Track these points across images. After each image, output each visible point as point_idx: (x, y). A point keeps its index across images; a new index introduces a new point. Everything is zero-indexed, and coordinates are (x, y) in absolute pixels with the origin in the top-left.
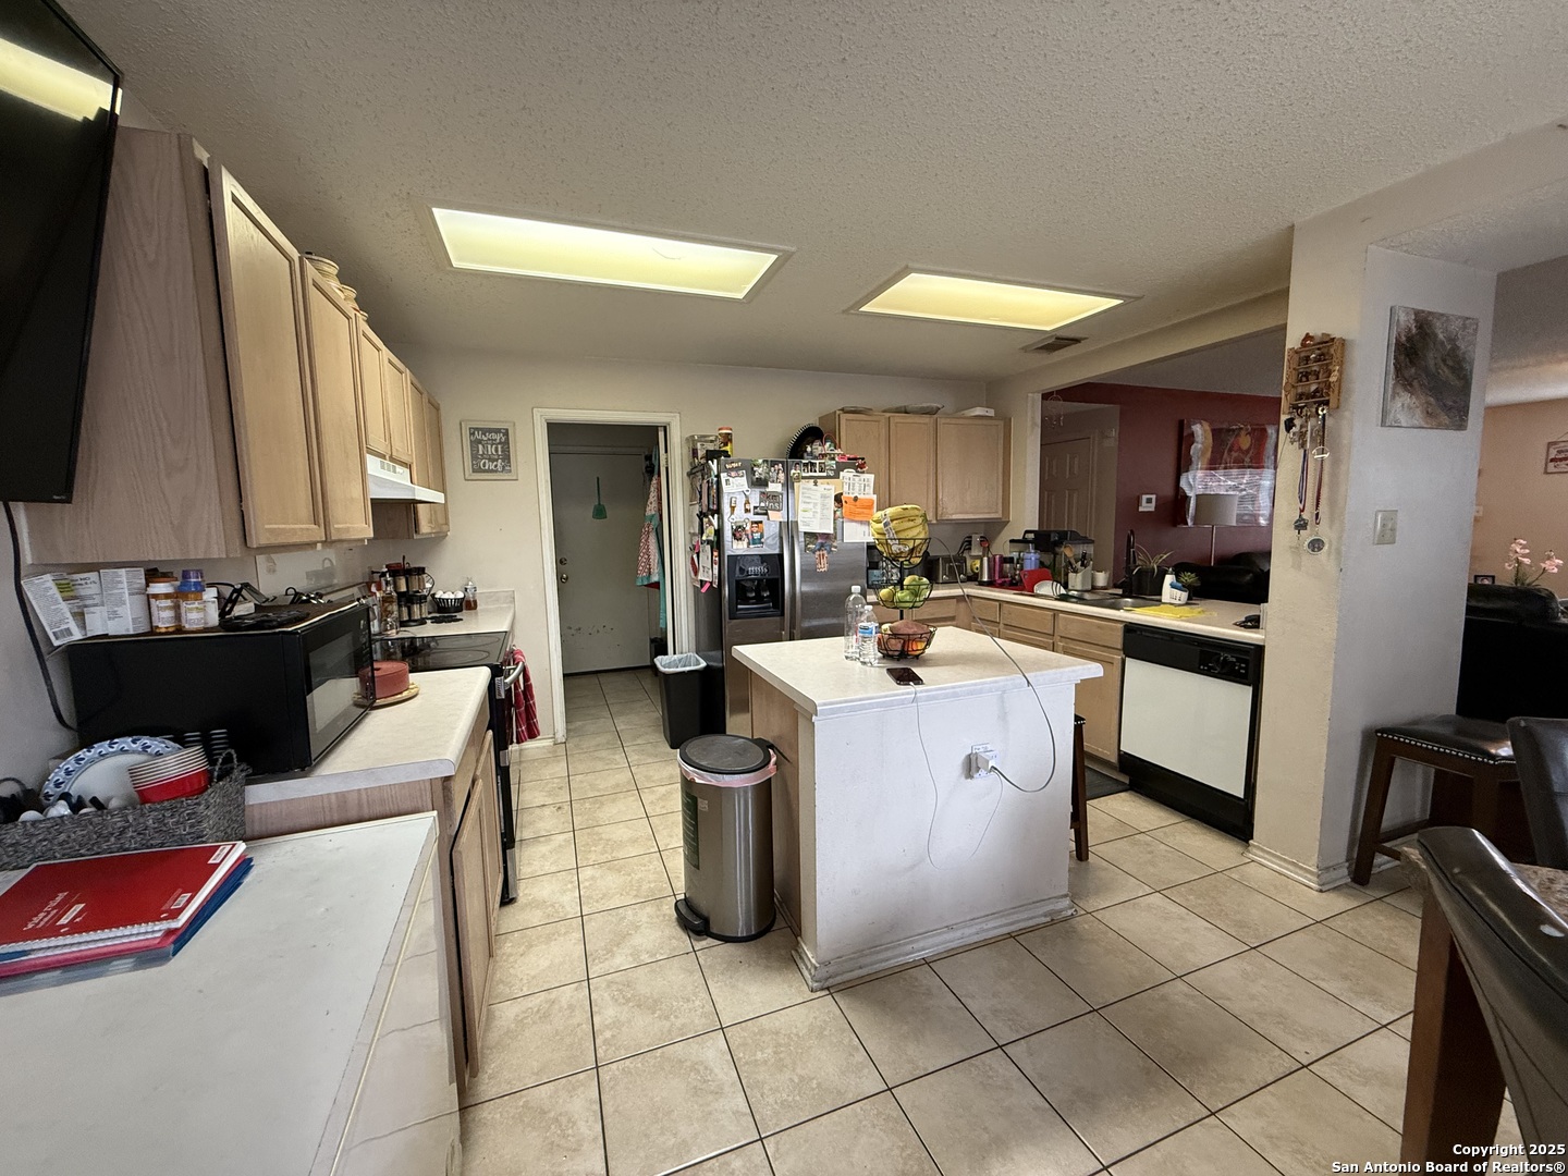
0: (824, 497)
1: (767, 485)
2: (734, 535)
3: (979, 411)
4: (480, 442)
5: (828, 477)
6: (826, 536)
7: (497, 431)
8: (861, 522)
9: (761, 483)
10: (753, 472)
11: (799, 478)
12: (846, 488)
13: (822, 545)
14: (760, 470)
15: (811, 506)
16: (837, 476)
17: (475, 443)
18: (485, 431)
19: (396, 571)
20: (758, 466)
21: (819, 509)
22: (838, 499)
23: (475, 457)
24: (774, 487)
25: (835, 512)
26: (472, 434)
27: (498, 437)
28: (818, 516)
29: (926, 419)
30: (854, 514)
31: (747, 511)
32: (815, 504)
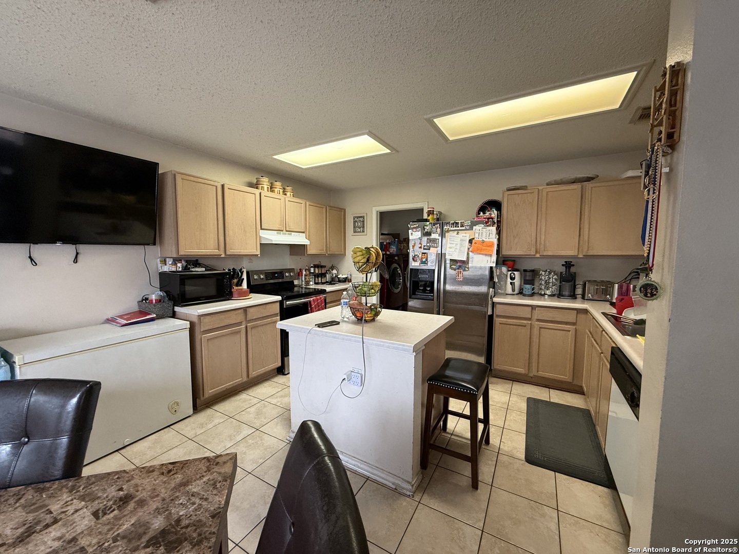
0: (462, 240)
1: (431, 235)
2: (413, 259)
3: (630, 173)
4: (356, 221)
5: (466, 230)
6: (463, 262)
7: (361, 217)
8: (486, 255)
9: (428, 234)
10: (424, 229)
11: (448, 231)
12: (477, 235)
13: (460, 267)
14: (428, 228)
15: (454, 245)
16: (471, 228)
18: (358, 217)
20: (427, 226)
21: (458, 247)
22: (471, 241)
23: (354, 227)
24: (433, 236)
25: (469, 249)
26: (354, 219)
27: (361, 219)
28: (458, 251)
29: (577, 186)
30: (481, 250)
31: (421, 247)
32: (457, 244)
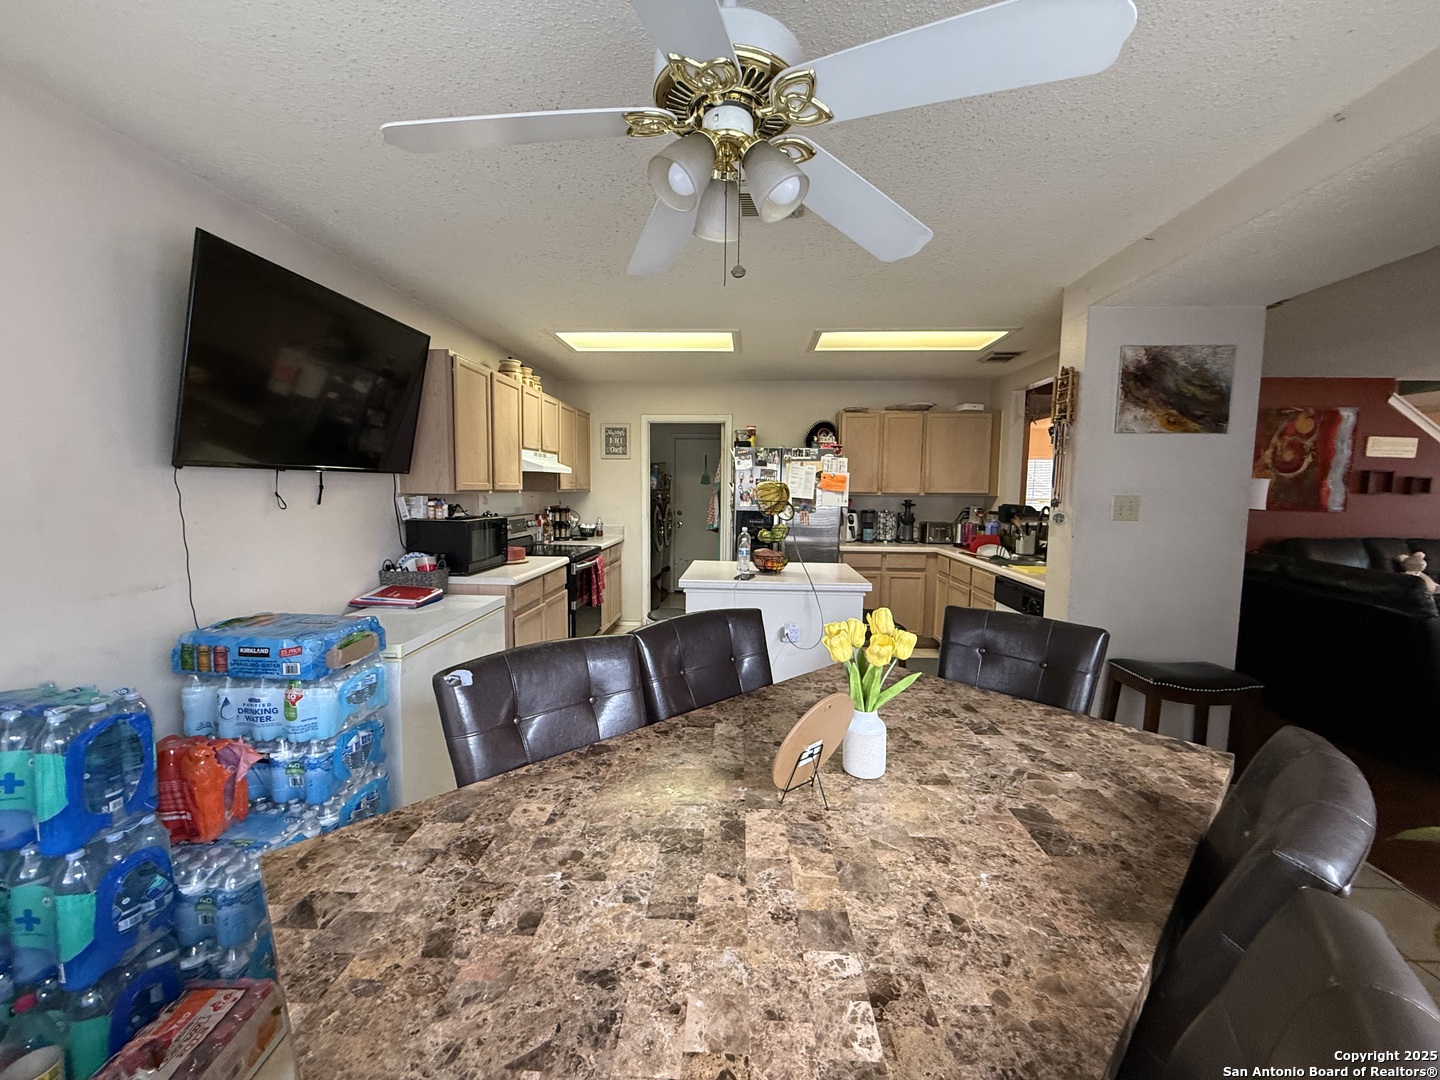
0: (807, 473)
1: (766, 465)
2: (741, 498)
3: (966, 407)
4: (611, 436)
5: (813, 460)
6: (808, 501)
7: (621, 429)
8: (837, 492)
9: (763, 463)
10: (757, 457)
11: (789, 461)
12: (825, 468)
13: (805, 507)
14: (762, 455)
15: (797, 480)
16: (819, 459)
17: (608, 437)
18: (614, 430)
19: (554, 510)
20: (761, 452)
21: (803, 481)
22: (819, 475)
23: (607, 445)
24: (769, 466)
25: (816, 485)
26: (607, 432)
27: (620, 433)
28: (802, 486)
29: (917, 414)
30: (831, 486)
31: (751, 482)
32: (801, 479)
